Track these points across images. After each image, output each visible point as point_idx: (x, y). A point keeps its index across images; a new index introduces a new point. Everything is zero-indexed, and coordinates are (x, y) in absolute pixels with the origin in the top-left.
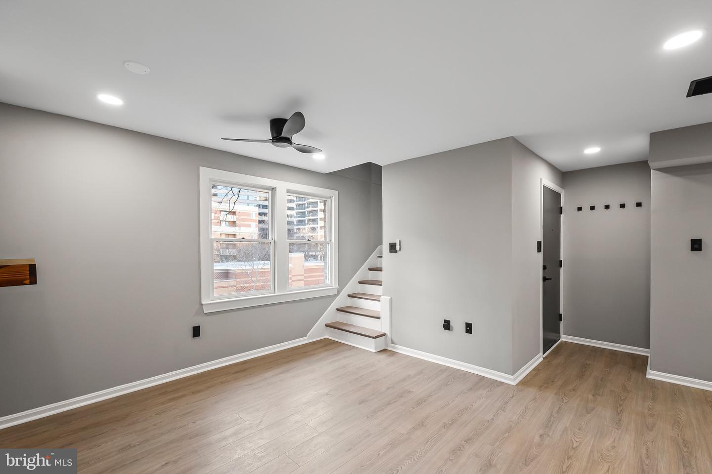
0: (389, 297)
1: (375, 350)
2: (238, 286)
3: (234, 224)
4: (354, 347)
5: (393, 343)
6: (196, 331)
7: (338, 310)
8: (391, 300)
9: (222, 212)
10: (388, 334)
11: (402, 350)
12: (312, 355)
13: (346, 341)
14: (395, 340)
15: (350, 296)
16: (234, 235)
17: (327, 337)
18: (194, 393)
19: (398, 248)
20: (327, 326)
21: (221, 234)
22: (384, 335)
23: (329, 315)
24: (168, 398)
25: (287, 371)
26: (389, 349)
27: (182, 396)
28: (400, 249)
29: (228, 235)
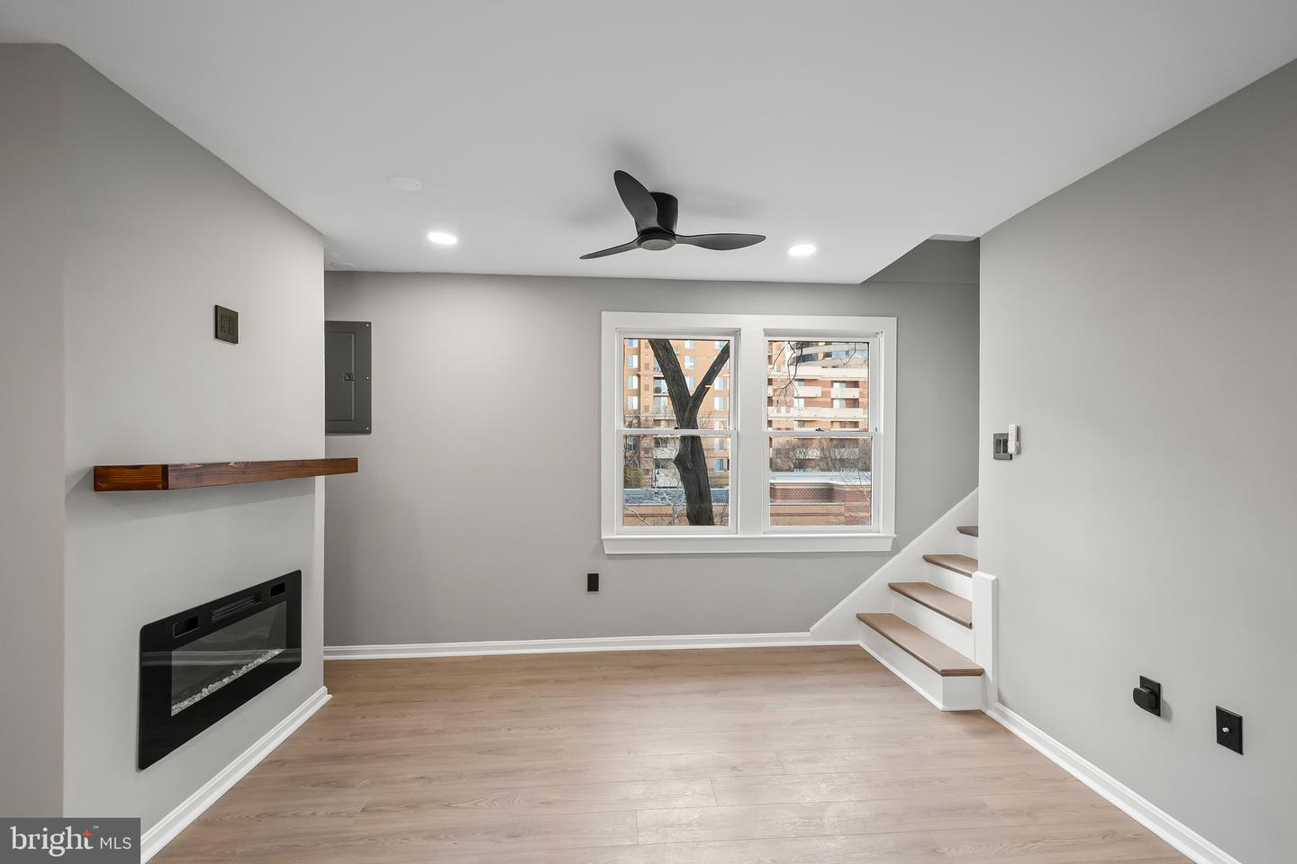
0: (993, 578)
1: (944, 704)
2: (847, 514)
3: (854, 403)
4: (900, 683)
5: (1001, 700)
6: (593, 583)
7: (893, 587)
8: (996, 584)
9: (835, 384)
10: (989, 672)
11: (1024, 730)
12: (796, 673)
13: (891, 663)
14: (1007, 695)
15: (928, 559)
16: (855, 424)
17: (860, 642)
18: (558, 681)
19: (1011, 448)
20: (860, 617)
21: (832, 422)
22: (979, 673)
23: (869, 593)
24: (525, 678)
25: (714, 692)
26: (990, 713)
27: (540, 682)
28: (1019, 451)
29: (843, 424)
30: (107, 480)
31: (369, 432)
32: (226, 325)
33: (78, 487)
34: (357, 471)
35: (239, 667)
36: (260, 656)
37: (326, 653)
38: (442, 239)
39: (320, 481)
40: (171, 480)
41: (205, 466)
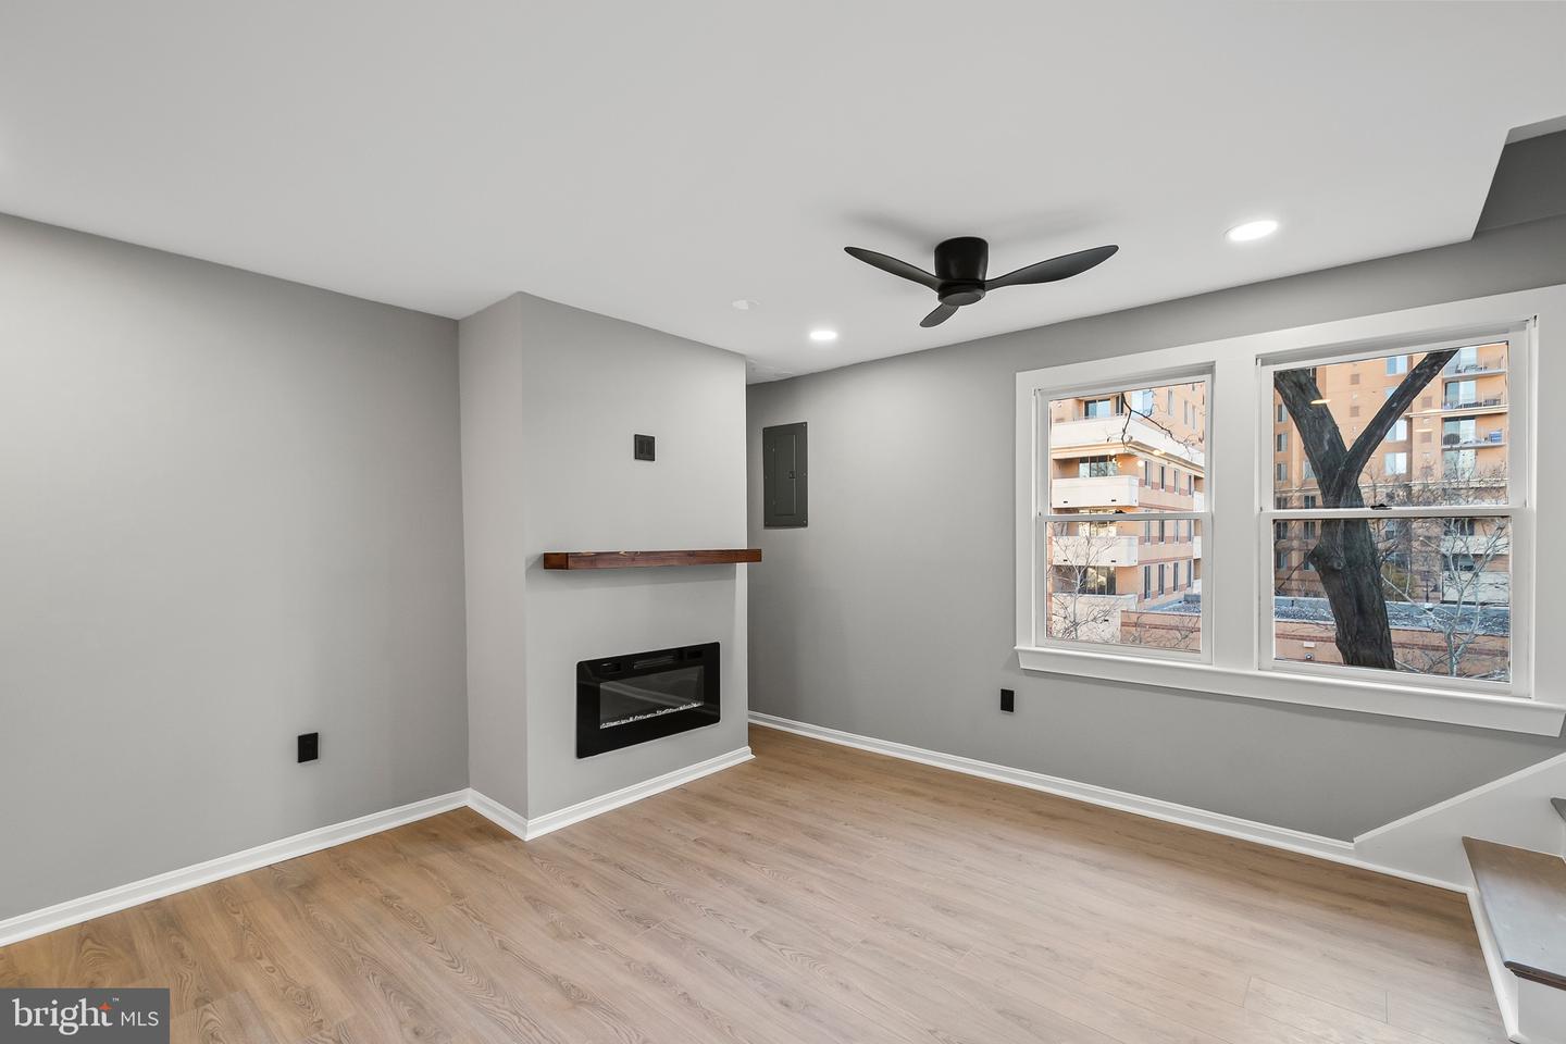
6: (1007, 701)
7: (1558, 807)
17: (1469, 892)
20: (1466, 844)
30: (555, 562)
31: (806, 525)
32: (645, 448)
33: (533, 566)
34: (760, 561)
35: (663, 708)
36: (682, 704)
37: (751, 717)
38: (823, 336)
39: (742, 568)
40: (570, 563)
41: (598, 554)
